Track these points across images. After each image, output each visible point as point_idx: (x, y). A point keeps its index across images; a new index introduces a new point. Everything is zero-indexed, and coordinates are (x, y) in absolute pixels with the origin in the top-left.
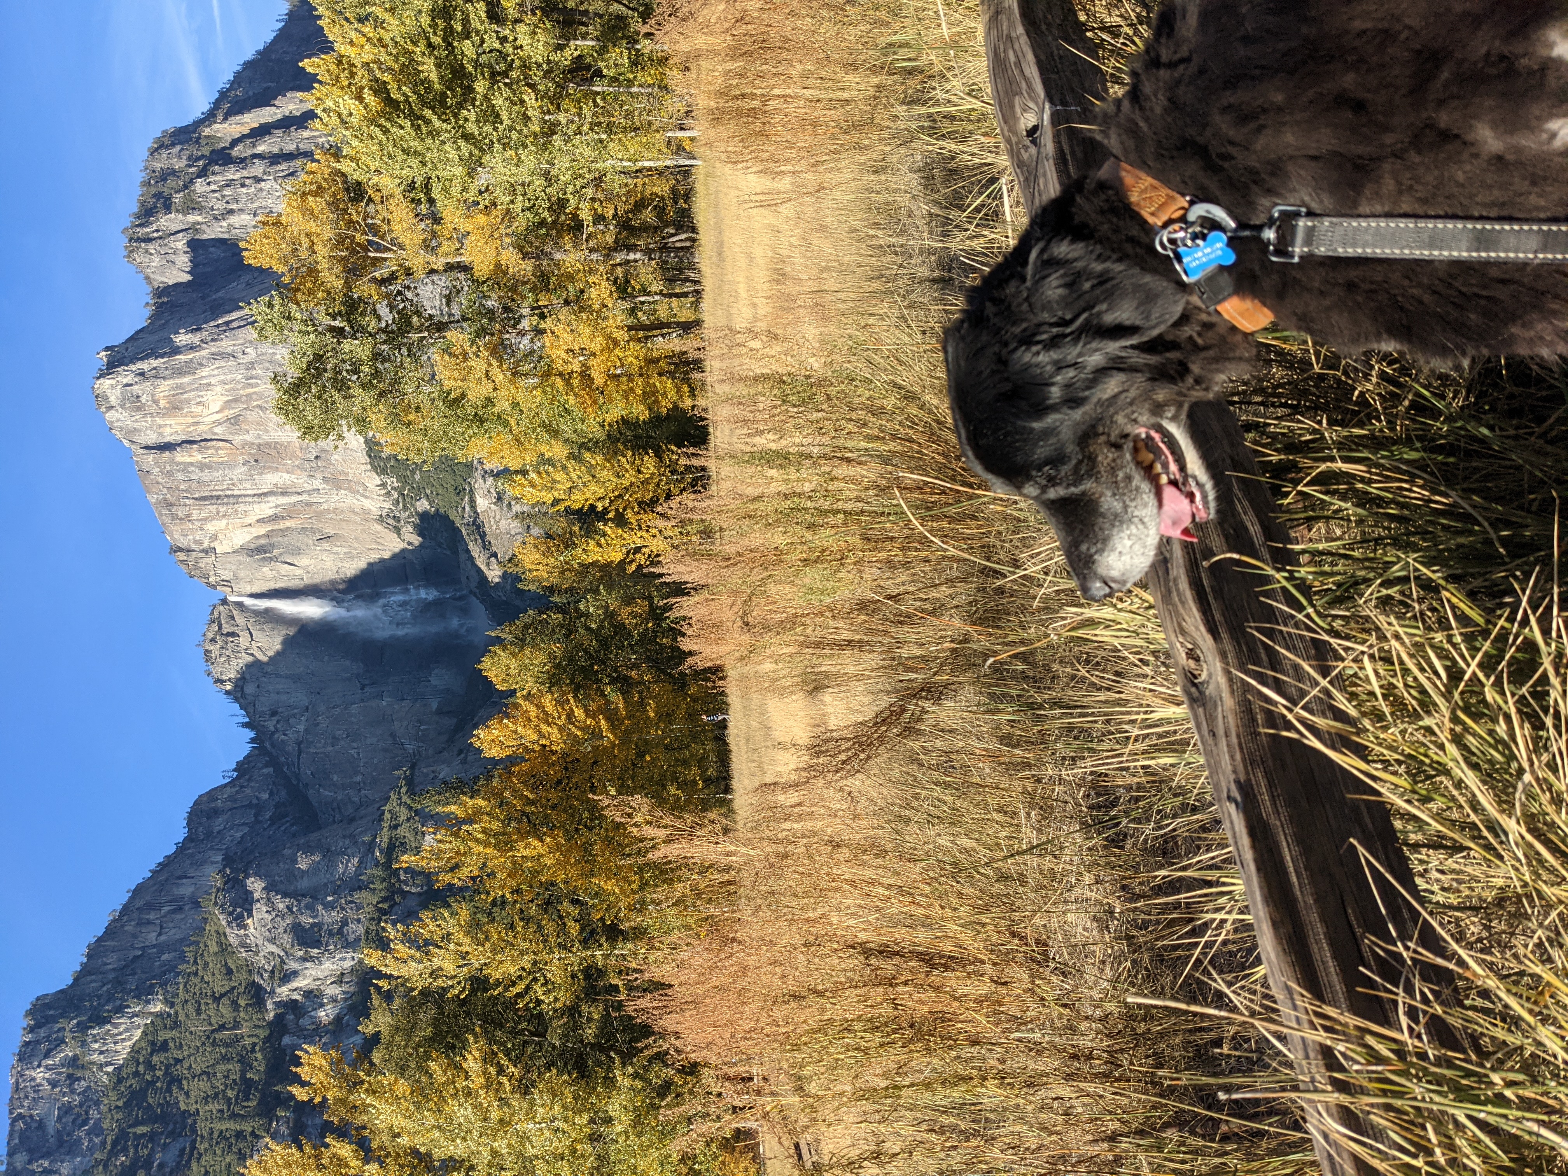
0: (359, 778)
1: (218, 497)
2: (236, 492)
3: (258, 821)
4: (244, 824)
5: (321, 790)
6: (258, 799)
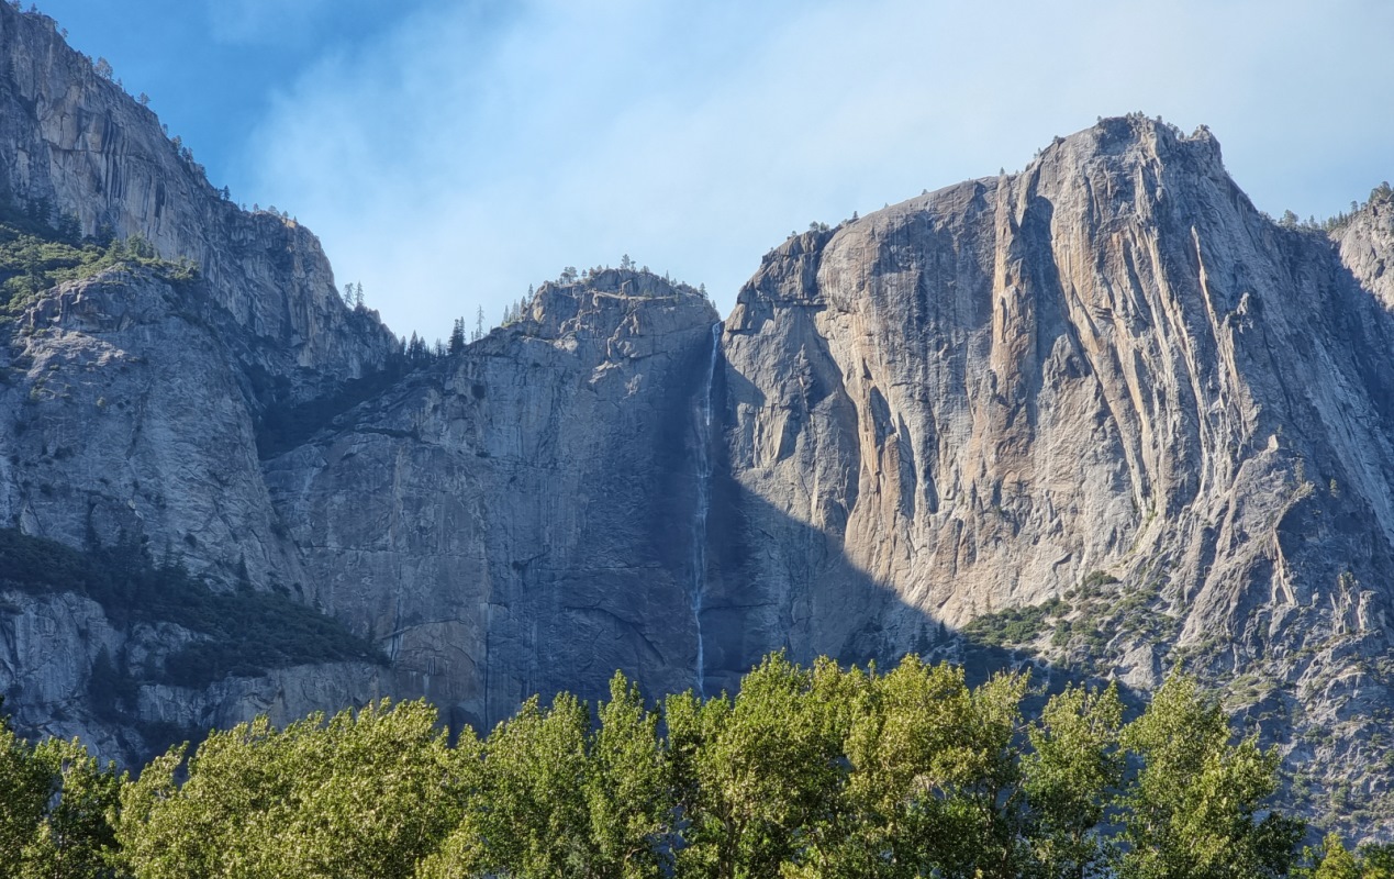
3: (255, 341)
4: (252, 317)
5: (315, 471)
6: (300, 346)
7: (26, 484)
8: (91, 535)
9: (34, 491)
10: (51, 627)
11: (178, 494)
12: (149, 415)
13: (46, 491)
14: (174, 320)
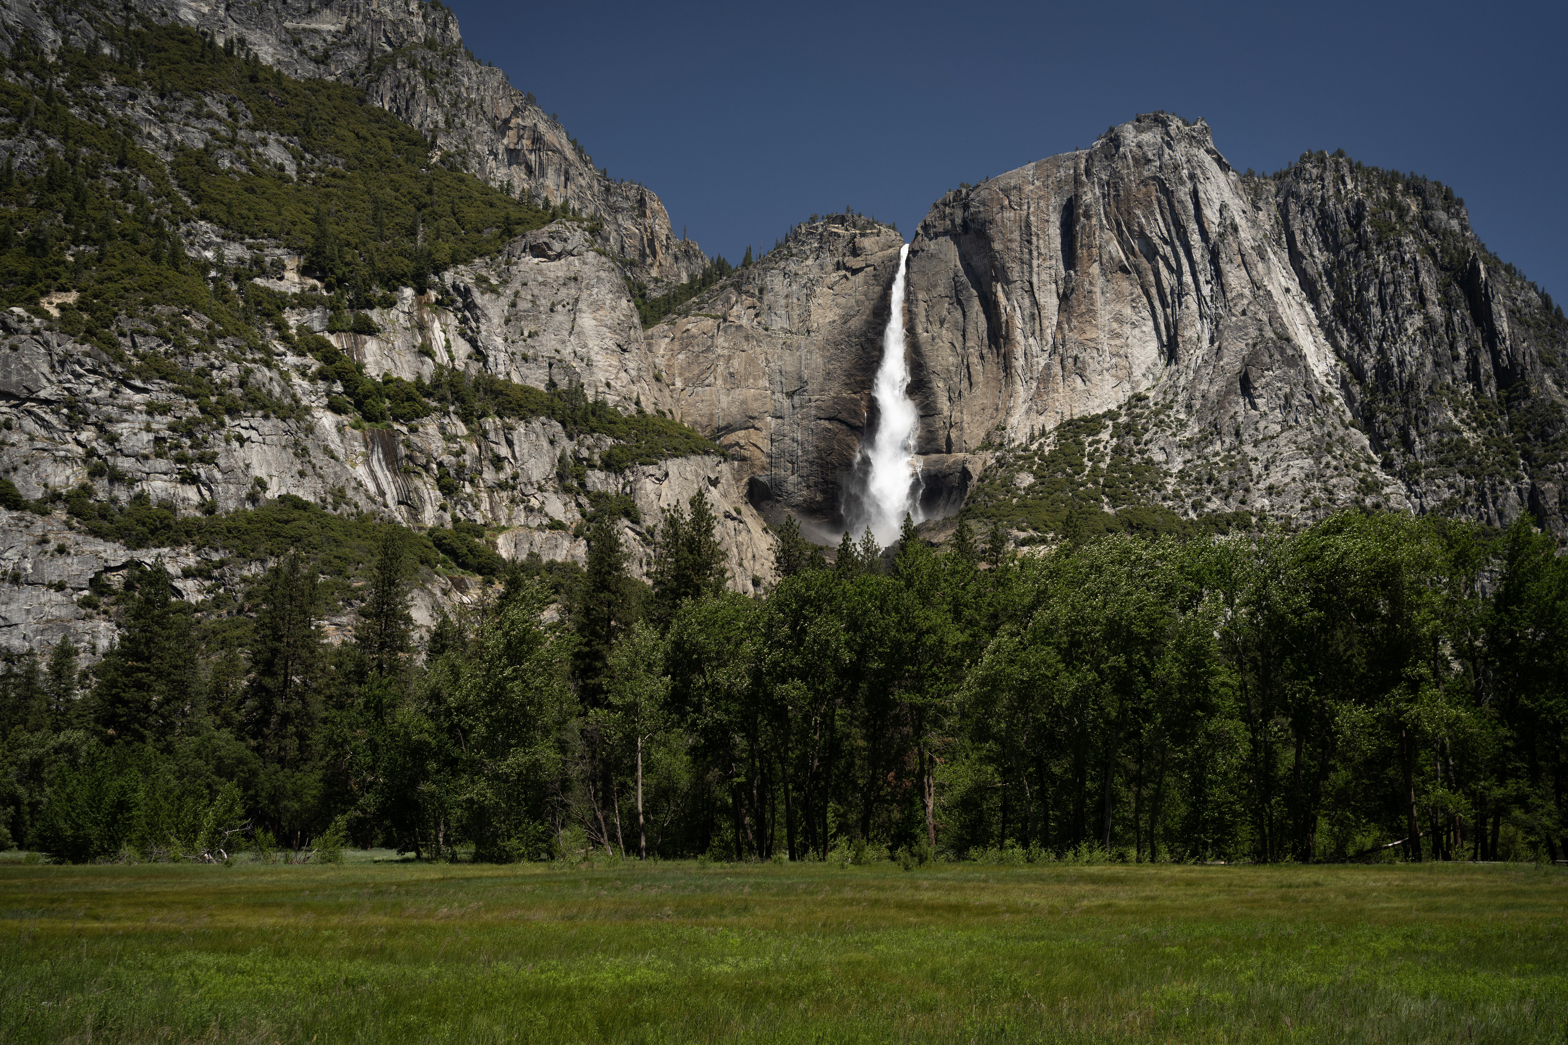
0: (679, 384)
1: (1030, 242)
2: (1035, 263)
4: (623, 248)
5: (667, 340)
6: (651, 265)
7: (513, 354)
8: (552, 384)
9: (518, 357)
10: (533, 437)
11: (599, 357)
12: (580, 311)
13: (525, 359)
14: (592, 254)
